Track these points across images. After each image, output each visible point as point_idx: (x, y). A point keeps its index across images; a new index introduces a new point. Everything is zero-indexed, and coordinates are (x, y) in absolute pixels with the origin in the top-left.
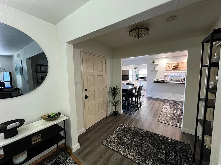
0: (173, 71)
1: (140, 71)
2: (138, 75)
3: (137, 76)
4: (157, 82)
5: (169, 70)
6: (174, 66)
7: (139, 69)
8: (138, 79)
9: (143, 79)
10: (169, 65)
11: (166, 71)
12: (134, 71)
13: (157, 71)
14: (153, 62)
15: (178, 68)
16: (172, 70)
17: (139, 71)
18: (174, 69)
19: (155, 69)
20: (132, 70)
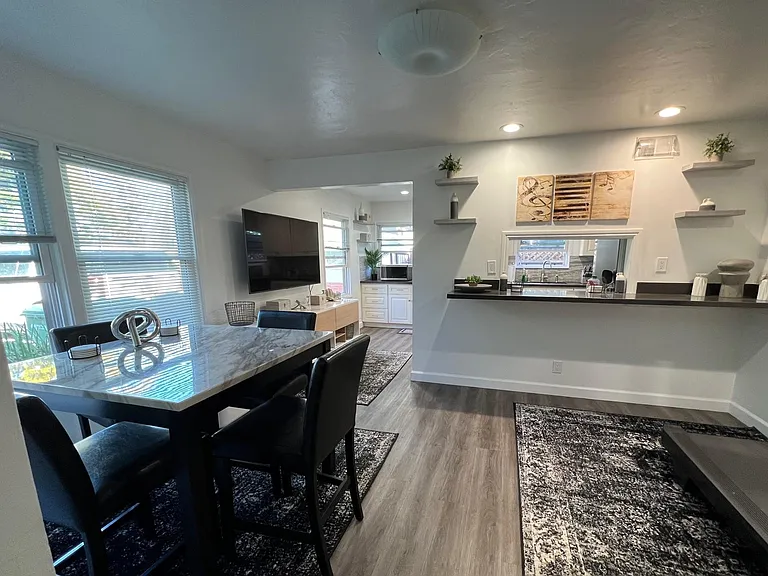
0: (553, 229)
1: (384, 236)
2: (377, 253)
3: (372, 258)
4: (468, 291)
5: (533, 223)
6: (561, 194)
7: (380, 226)
8: (374, 278)
9: (398, 274)
10: (538, 191)
11: (518, 224)
12: (355, 234)
13: (471, 224)
14: (450, 166)
15: (581, 207)
16: (548, 223)
17: (379, 234)
18: (560, 215)
19: (462, 215)
20: (338, 224)
